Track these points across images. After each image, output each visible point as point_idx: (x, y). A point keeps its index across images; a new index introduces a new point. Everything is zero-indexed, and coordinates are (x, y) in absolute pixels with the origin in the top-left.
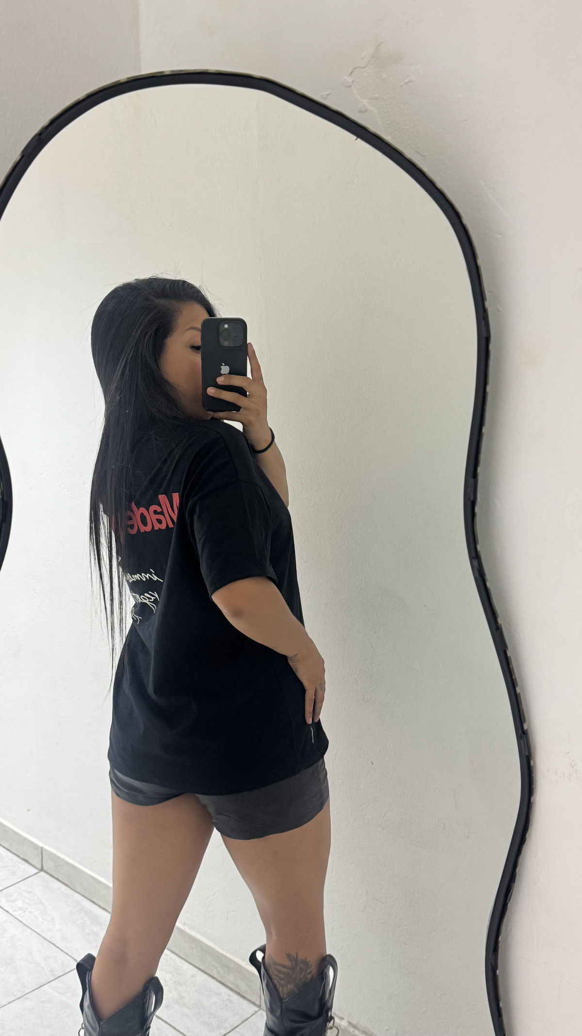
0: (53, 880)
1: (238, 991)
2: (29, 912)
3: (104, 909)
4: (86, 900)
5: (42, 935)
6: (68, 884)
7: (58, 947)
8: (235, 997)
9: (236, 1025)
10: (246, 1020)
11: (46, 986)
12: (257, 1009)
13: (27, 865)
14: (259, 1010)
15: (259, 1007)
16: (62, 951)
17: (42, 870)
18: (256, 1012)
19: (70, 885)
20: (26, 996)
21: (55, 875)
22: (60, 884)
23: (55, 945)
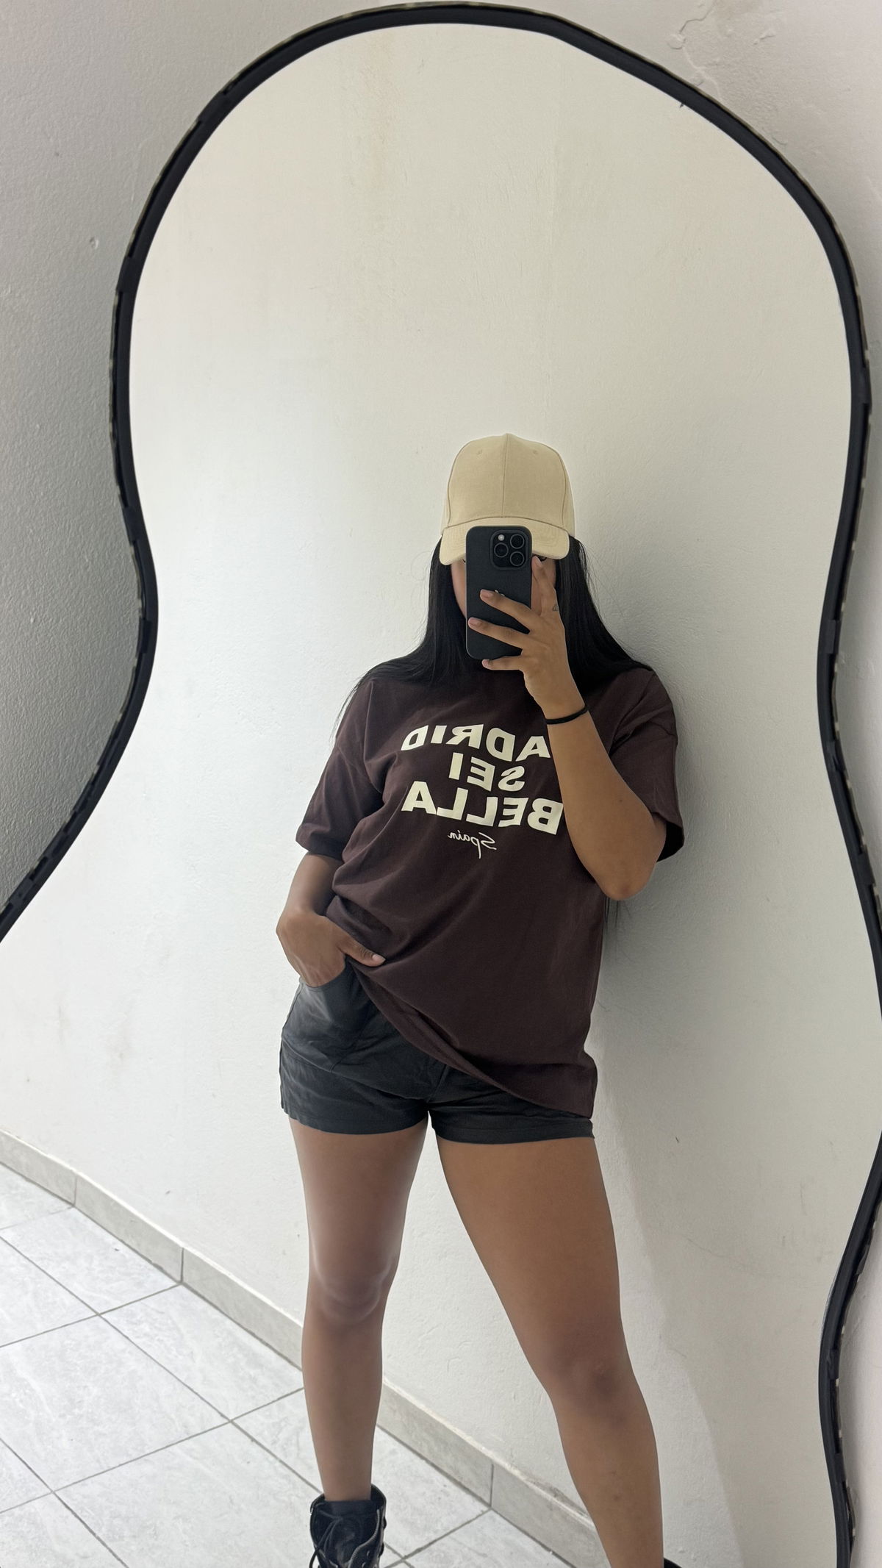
0: (195, 1297)
1: (459, 1480)
3: (267, 1345)
4: (242, 1330)
5: (175, 1374)
6: (219, 1306)
7: (196, 1394)
8: (452, 1488)
9: (451, 1528)
10: (468, 1522)
11: (175, 1447)
12: (485, 1508)
13: (159, 1274)
14: (486, 1512)
15: (489, 1505)
16: (202, 1398)
17: (181, 1282)
18: (483, 1513)
19: (221, 1308)
20: (146, 1458)
21: (200, 1292)
22: (206, 1305)
23: (192, 1390)
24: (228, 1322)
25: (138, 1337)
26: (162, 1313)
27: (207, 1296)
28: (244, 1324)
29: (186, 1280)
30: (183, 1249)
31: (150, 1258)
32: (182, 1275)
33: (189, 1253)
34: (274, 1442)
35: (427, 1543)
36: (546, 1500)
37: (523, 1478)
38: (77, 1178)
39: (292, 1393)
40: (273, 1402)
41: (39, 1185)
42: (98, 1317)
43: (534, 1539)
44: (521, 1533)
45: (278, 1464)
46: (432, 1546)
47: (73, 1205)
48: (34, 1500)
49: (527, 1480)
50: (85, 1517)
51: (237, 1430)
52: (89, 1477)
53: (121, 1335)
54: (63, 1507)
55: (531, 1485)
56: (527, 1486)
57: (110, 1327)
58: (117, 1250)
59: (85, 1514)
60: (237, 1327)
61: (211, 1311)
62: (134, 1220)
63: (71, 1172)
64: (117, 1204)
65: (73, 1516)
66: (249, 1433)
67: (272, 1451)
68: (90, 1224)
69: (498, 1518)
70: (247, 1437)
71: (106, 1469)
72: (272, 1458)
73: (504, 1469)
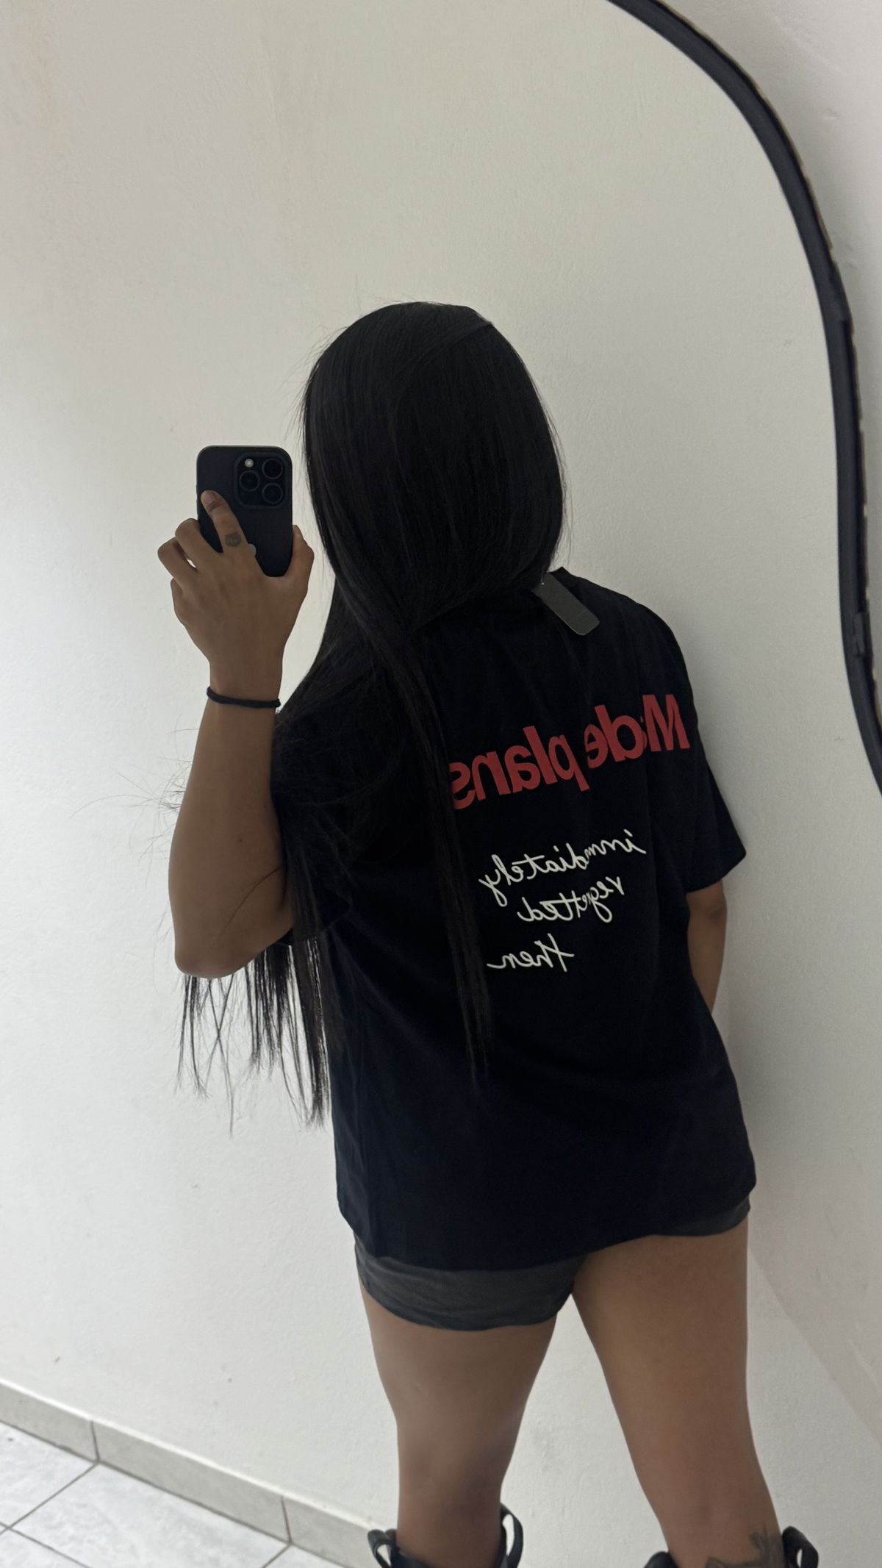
0: (121, 1476)
2: (90, 1541)
6: (148, 1478)
13: (70, 1458)
17: (98, 1461)
19: (152, 1481)
21: (122, 1467)
22: (135, 1482)
24: (166, 1496)
25: (62, 1544)
26: (84, 1506)
27: (133, 1471)
28: (186, 1493)
29: (103, 1457)
30: (92, 1424)
31: (52, 1440)
32: (97, 1454)
33: (99, 1425)
42: (8, 1532)
53: (40, 1546)
57: (26, 1541)
58: (10, 1440)
60: (178, 1500)
61: (142, 1487)
62: (23, 1399)
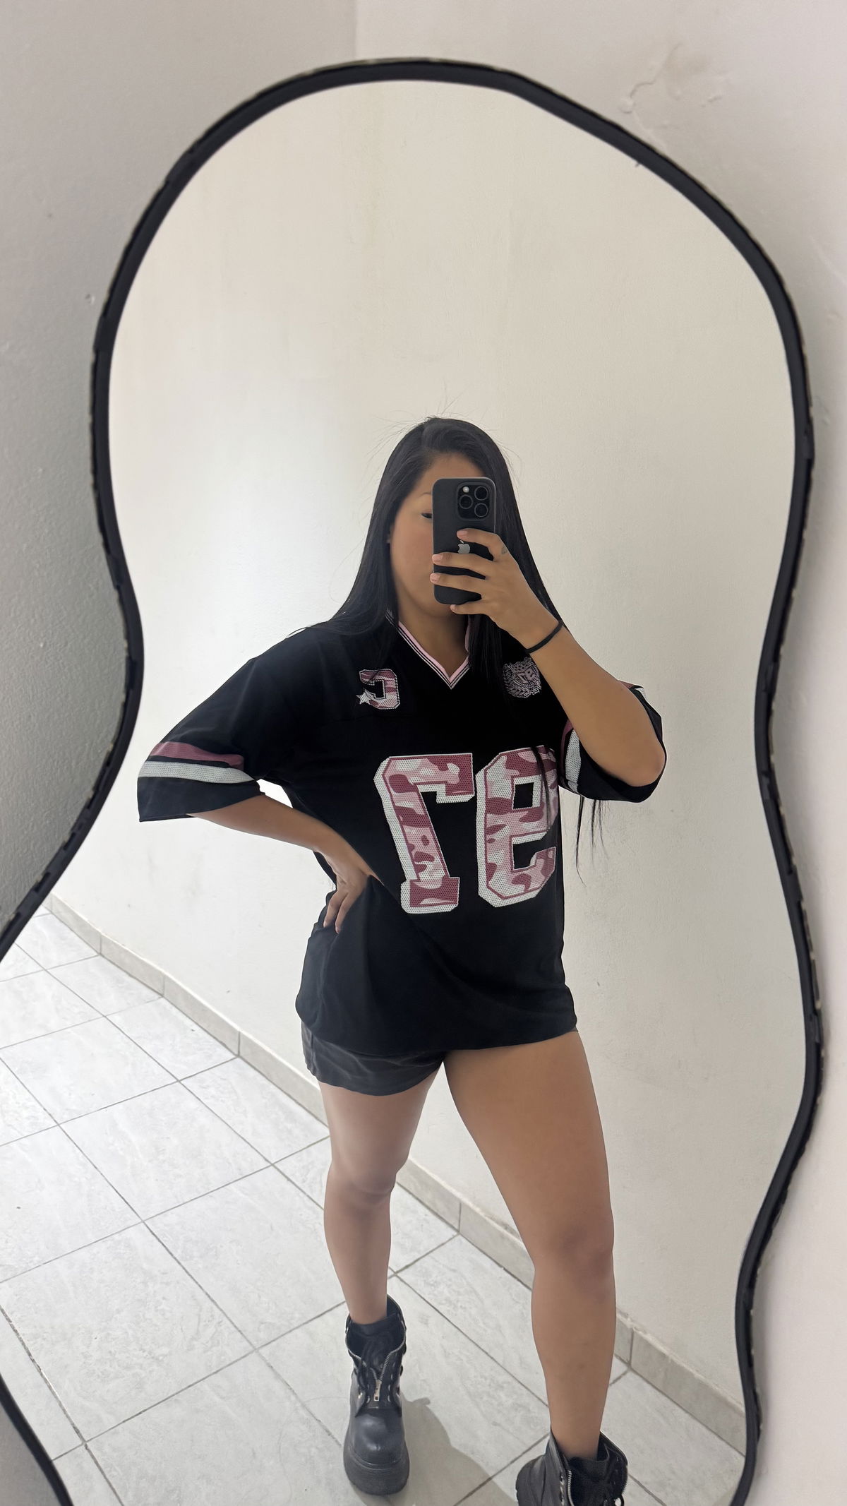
0: (249, 1067)
1: (436, 1211)
2: (222, 1101)
3: (300, 1104)
4: (282, 1092)
5: (232, 1128)
6: (264, 1073)
8: (431, 1217)
9: (431, 1249)
10: (443, 1244)
11: (233, 1184)
12: (455, 1233)
13: (222, 1050)
14: (456, 1236)
15: (458, 1231)
16: (252, 1146)
17: (238, 1056)
18: (454, 1237)
19: (267, 1075)
20: (211, 1194)
21: (251, 1063)
22: (257, 1073)
23: (245, 1140)
24: (272, 1086)
25: (207, 1098)
26: (225, 1079)
27: (257, 1067)
29: (242, 1054)
30: (239, 1033)
31: (217, 1037)
32: (239, 1052)
33: (244, 1036)
34: (304, 1181)
35: (412, 1261)
36: (499, 1231)
37: (482, 1214)
38: (165, 977)
39: (318, 1142)
40: (303, 1149)
41: (138, 980)
42: (177, 1083)
43: (490, 1258)
44: (481, 1253)
45: (306, 1198)
46: (417, 1263)
47: (162, 996)
48: (128, 1228)
49: (486, 1216)
50: (165, 1241)
51: (277, 1172)
52: (169, 1210)
53: (194, 1097)
54: (150, 1234)
55: (487, 1218)
56: (485, 1220)
57: (187, 1092)
58: (193, 1030)
59: (165, 1239)
60: (279, 1090)
61: (260, 1077)
62: (205, 1009)
63: (160, 972)
64: (192, 997)
65: (156, 1241)
66: (286, 1174)
67: (302, 1188)
68: (174, 1010)
69: (464, 1241)
70: (284, 1178)
71: (182, 1203)
72: (301, 1194)
73: (468, 1207)
